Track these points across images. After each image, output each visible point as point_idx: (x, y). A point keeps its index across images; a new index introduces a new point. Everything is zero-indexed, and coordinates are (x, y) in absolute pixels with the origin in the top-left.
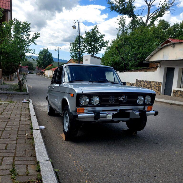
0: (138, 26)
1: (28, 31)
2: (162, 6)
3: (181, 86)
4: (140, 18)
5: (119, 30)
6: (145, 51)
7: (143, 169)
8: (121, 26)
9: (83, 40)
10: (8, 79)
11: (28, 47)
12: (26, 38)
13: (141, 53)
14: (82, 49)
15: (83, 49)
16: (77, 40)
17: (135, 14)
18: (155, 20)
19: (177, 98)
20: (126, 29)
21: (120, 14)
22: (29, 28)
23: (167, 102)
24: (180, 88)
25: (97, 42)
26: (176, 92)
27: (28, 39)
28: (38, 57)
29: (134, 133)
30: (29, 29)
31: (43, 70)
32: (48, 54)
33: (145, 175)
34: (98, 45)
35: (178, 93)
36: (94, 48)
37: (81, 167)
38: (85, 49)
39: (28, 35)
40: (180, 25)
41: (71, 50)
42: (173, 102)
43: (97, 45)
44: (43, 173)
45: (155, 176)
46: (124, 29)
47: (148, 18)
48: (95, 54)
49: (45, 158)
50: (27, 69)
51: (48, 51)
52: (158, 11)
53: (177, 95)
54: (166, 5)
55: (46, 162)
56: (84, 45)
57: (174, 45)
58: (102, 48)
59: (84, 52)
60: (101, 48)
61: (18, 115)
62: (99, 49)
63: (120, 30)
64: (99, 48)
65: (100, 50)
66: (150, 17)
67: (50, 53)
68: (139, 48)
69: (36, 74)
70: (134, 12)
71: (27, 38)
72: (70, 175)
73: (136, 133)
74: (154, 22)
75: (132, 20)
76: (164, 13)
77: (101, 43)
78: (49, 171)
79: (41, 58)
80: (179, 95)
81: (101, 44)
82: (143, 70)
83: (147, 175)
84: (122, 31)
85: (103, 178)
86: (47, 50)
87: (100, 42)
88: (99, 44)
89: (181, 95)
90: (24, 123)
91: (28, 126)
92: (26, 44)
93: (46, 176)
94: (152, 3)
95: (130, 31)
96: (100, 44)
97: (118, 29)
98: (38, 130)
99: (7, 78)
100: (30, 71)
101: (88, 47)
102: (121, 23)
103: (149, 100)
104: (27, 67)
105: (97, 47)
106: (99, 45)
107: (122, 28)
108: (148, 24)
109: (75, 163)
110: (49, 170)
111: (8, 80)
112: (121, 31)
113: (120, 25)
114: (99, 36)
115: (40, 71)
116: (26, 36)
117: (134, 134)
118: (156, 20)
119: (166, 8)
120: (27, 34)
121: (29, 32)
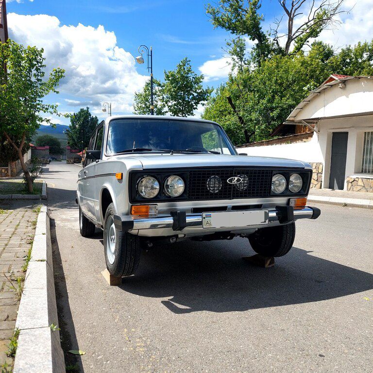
0: (269, 56)
1: (40, 65)
2: (316, 14)
3: (362, 169)
4: (274, 40)
5: (232, 65)
6: (287, 102)
7: (291, 339)
8: (235, 57)
9: (160, 88)
10: (6, 172)
11: (40, 99)
12: (36, 81)
13: (278, 107)
14: (158, 105)
15: (160, 107)
16: (148, 89)
17: (263, 33)
18: (303, 44)
19: (355, 193)
20: (246, 62)
21: (234, 33)
22: (40, 59)
23: (337, 202)
24: (362, 172)
25: (190, 90)
26: (354, 181)
27: (40, 82)
28: (70, 127)
29: (268, 262)
30: (41, 61)
31: (81, 153)
32: (91, 120)
33: (296, 354)
34: (191, 97)
35: (359, 184)
36: (184, 103)
37: (139, 342)
38: (165, 106)
39: (39, 74)
40: (353, 51)
41: (136, 109)
42: (349, 201)
43: (189, 98)
44: (20, 359)
45: (321, 356)
46: (243, 62)
47: (290, 39)
48: (187, 115)
49: (39, 321)
50: (48, 152)
51: (90, 114)
52: (308, 24)
53: (357, 188)
54: (325, 13)
55: (37, 332)
56: (163, 97)
57: (345, 85)
58: (200, 102)
59: (163, 111)
60: (197, 103)
61: (6, 236)
62: (194, 105)
63: (234, 66)
64: (193, 103)
65: (195, 107)
66: (294, 37)
67: (94, 117)
68: (273, 97)
69: (67, 161)
70: (261, 28)
71: (38, 80)
72: (108, 362)
73: (272, 262)
74: (301, 47)
75: (257, 45)
76: (322, 29)
77: (198, 93)
78: (40, 354)
79: (75, 128)
80: (359, 188)
81: (197, 96)
82: (284, 140)
83: (301, 353)
84: (239, 67)
85: (192, 366)
86: (88, 111)
87: (196, 92)
88: (193, 95)
89: (364, 186)
90: (14, 249)
91: (21, 255)
92: (37, 94)
93: (27, 366)
94: (296, 9)
95: (255, 67)
96: (195, 94)
97: (230, 64)
98: (42, 262)
99: (3, 171)
100: (53, 156)
101: (171, 101)
102: (235, 51)
103: (298, 184)
104: (48, 147)
105: (189, 102)
106: (194, 98)
107: (237, 61)
108: (289, 52)
109: (128, 333)
110: (39, 351)
111: (6, 175)
112: (237, 67)
113: (233, 56)
114: (191, 78)
115: (74, 155)
116: (35, 75)
117: (269, 265)
118: (305, 43)
119: (324, 18)
120: (37, 71)
121: (41, 68)
